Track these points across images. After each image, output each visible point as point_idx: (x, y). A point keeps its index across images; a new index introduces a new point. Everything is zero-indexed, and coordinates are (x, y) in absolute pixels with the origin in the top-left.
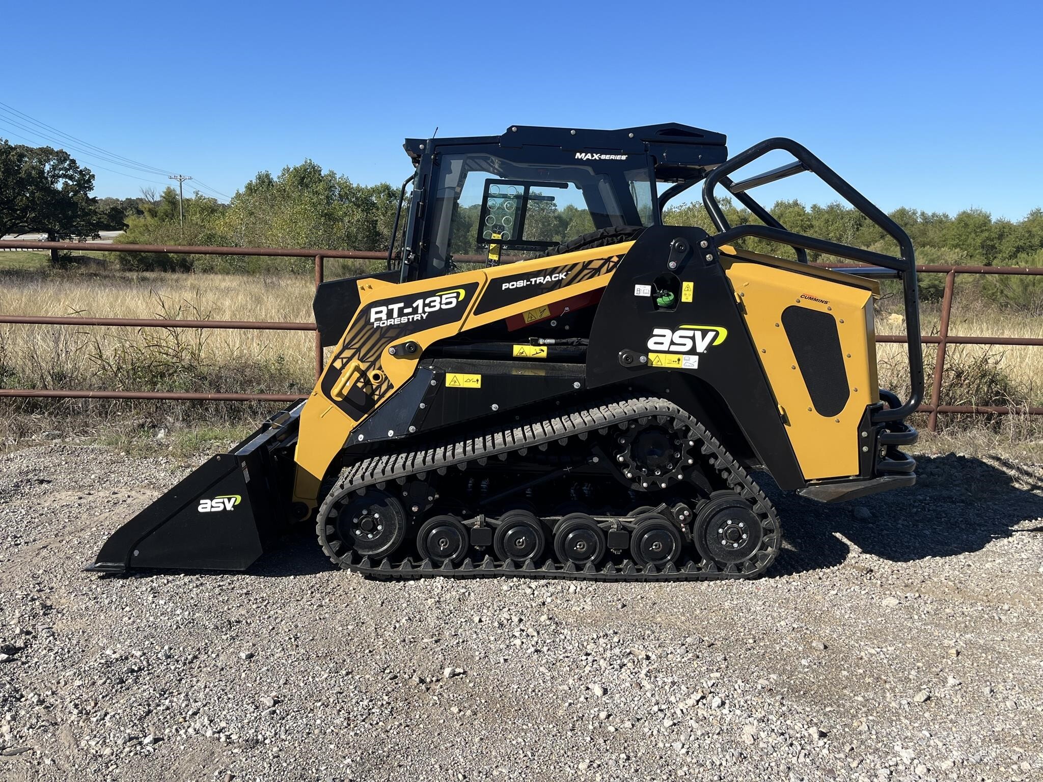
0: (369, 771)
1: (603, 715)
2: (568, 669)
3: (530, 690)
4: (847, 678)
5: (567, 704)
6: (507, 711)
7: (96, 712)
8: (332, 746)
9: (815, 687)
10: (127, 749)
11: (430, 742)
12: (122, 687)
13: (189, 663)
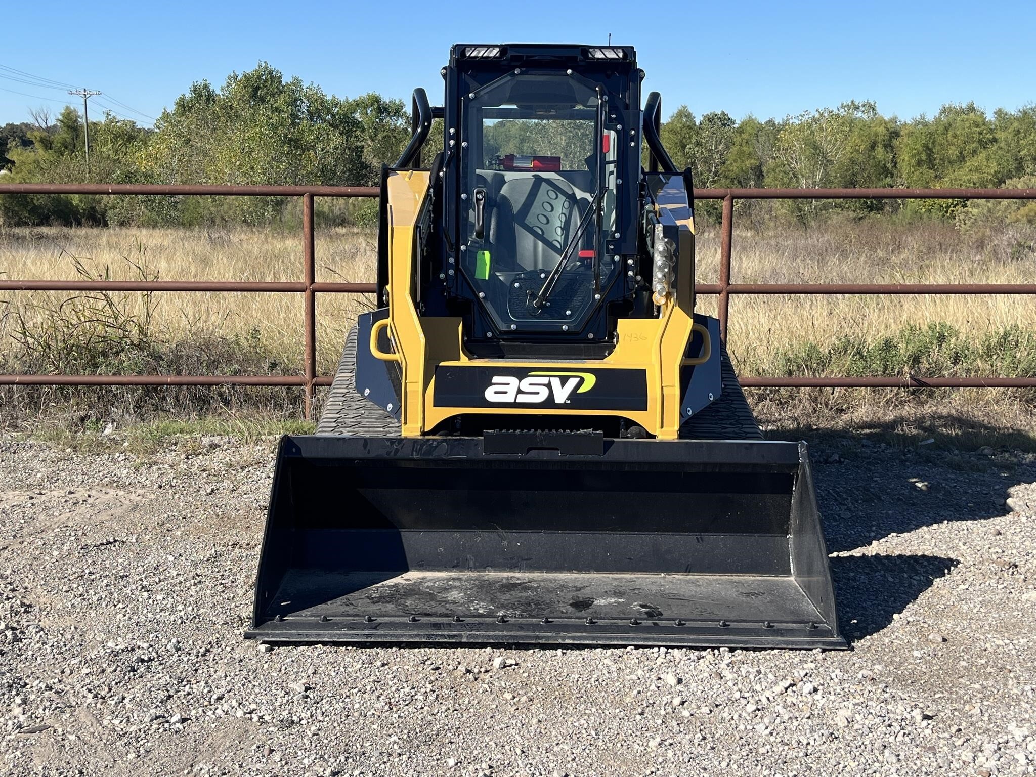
0: (418, 746)
1: (677, 701)
2: (637, 661)
3: (593, 680)
4: (965, 668)
5: (635, 692)
6: (567, 698)
7: (111, 696)
8: (375, 727)
9: (926, 677)
10: (155, 726)
11: (483, 723)
12: (134, 675)
13: (203, 656)
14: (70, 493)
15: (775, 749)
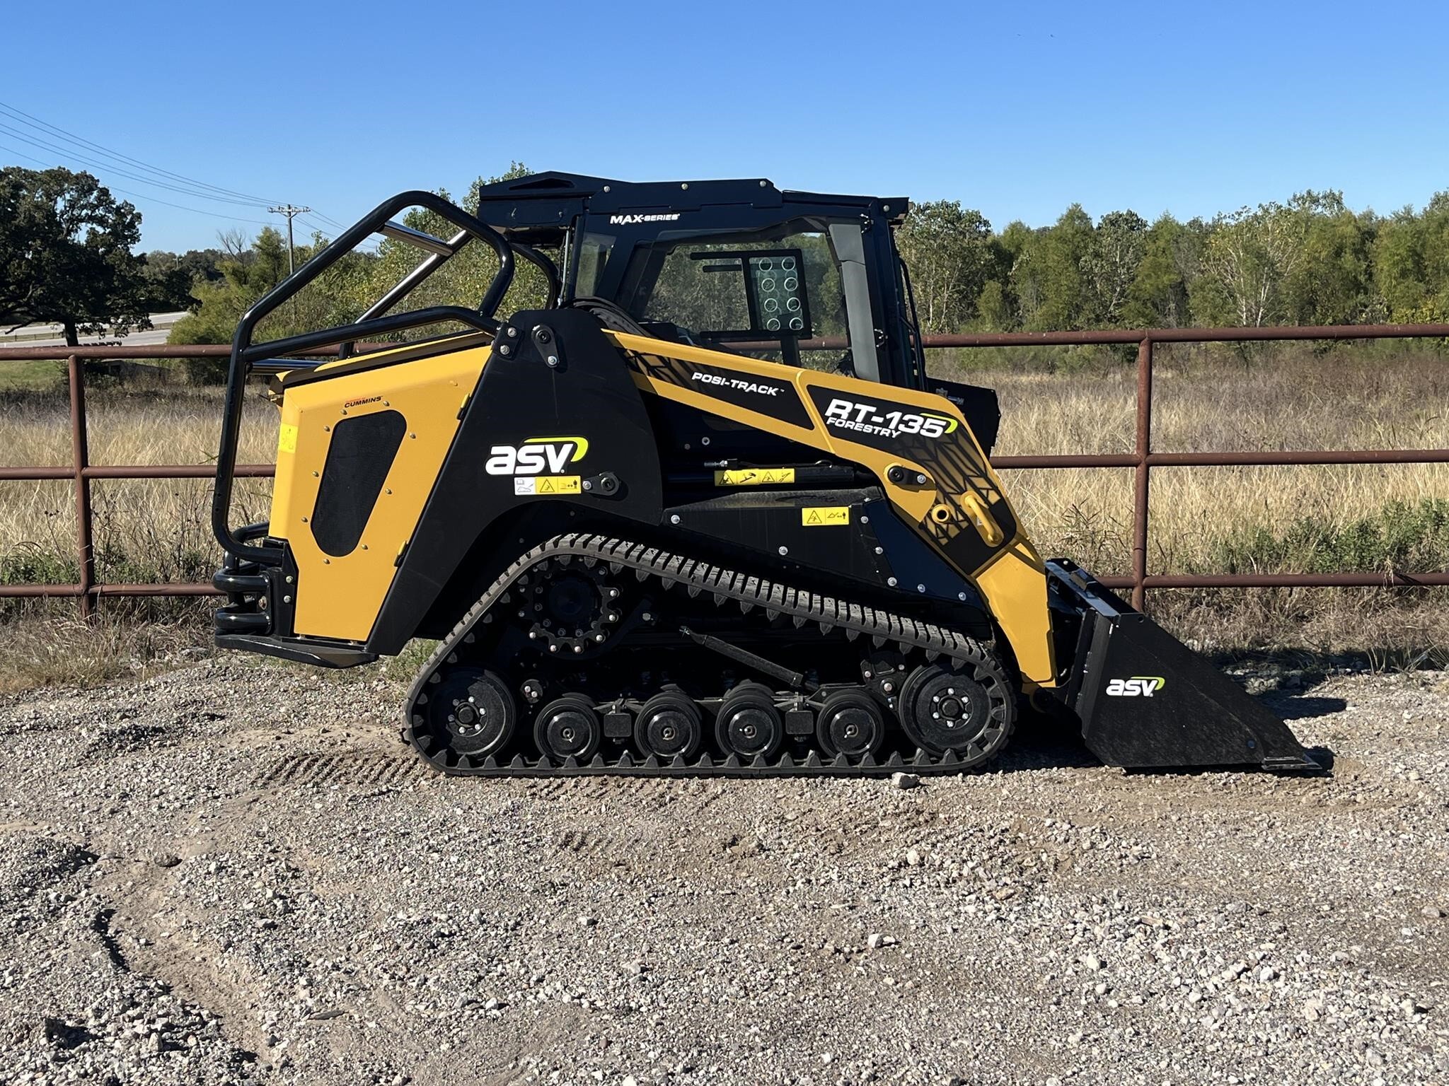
0: (785, 1039)
1: (1100, 989)
2: (1048, 940)
3: (993, 962)
5: (1048, 977)
6: (962, 983)
7: (411, 977)
8: (730, 1015)
9: (1420, 961)
10: (468, 1013)
11: (860, 1013)
12: (435, 953)
13: (512, 930)
14: (325, 731)
15: (1226, 1047)
